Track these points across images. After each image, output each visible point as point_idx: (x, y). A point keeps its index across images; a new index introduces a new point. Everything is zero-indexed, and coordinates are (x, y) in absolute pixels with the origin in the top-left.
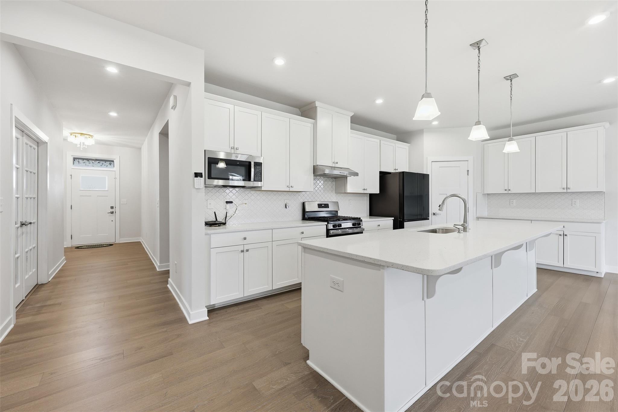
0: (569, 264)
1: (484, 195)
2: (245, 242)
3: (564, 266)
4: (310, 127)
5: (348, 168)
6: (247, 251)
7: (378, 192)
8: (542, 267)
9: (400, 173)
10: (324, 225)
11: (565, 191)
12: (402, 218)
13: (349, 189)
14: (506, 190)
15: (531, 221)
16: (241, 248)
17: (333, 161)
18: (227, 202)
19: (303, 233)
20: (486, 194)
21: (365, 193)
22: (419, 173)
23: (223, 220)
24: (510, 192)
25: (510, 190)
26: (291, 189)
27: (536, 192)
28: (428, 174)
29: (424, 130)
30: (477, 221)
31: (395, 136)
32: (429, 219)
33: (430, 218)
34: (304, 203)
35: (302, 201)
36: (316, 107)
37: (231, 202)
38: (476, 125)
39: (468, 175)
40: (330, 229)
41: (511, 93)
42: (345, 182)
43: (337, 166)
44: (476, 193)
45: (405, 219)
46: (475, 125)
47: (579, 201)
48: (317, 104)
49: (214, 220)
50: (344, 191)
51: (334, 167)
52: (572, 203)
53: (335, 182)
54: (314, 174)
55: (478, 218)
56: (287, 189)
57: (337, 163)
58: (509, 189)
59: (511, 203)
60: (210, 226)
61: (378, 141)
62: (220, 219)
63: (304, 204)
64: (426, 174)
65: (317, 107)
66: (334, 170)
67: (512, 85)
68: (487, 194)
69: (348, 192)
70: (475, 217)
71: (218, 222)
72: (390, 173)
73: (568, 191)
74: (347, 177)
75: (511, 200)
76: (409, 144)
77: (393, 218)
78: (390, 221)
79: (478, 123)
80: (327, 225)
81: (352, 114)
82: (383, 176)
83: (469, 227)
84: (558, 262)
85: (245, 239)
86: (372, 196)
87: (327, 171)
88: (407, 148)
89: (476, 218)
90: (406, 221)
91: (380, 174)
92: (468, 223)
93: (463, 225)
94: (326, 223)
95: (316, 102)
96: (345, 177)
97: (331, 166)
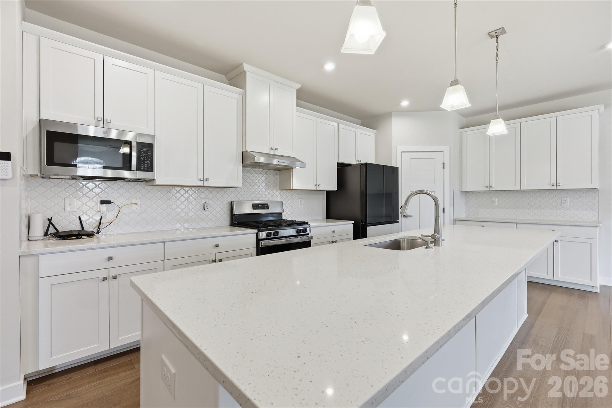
0: (560, 276)
1: (462, 192)
2: (111, 264)
3: (555, 279)
4: (237, 99)
5: (293, 157)
6: (115, 277)
7: (336, 189)
8: (533, 280)
9: (362, 164)
10: (254, 233)
11: (554, 188)
12: (364, 222)
13: (296, 184)
14: (487, 187)
15: (516, 223)
16: (105, 274)
17: (271, 146)
18: (103, 202)
19: (217, 246)
20: (464, 191)
21: (318, 189)
22: (385, 165)
23: (94, 228)
24: (491, 189)
25: (491, 187)
26: (206, 184)
27: (521, 189)
28: (397, 167)
29: (393, 113)
30: (454, 225)
31: (360, 121)
32: (398, 222)
33: (400, 220)
34: (232, 202)
35: (230, 200)
36: (244, 72)
37: (109, 202)
38: (452, 86)
39: (444, 168)
40: (261, 238)
41: (497, 55)
42: (291, 174)
43: (277, 153)
44: (453, 190)
45: (367, 223)
46: (450, 86)
47: (569, 200)
48: (246, 67)
49: (79, 228)
50: (290, 188)
51: (273, 155)
52: (561, 203)
53: (279, 176)
54: (242, 163)
55: (455, 221)
56: (200, 184)
57: (276, 149)
58: (490, 185)
59: (492, 202)
60: (64, 239)
61: (336, 124)
62: (88, 228)
63: (231, 204)
64: (396, 166)
65: (246, 72)
66: (273, 158)
67: (499, 44)
68: (466, 191)
69: (294, 188)
70: (452, 219)
71: (86, 231)
72: (350, 165)
73: (558, 188)
74: (292, 169)
75: (492, 199)
76: (376, 131)
77: (353, 222)
78: (348, 226)
79: (455, 83)
80: (257, 234)
81: (299, 86)
82: (342, 168)
83: (441, 237)
84: (548, 274)
85: (110, 259)
86: (329, 194)
87: (262, 160)
88: (373, 135)
89: (454, 220)
90: (369, 225)
91: (338, 166)
92: (441, 233)
93: (433, 236)
94: (256, 231)
95: (244, 63)
96: (290, 169)
97: (269, 153)
